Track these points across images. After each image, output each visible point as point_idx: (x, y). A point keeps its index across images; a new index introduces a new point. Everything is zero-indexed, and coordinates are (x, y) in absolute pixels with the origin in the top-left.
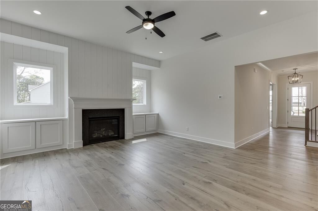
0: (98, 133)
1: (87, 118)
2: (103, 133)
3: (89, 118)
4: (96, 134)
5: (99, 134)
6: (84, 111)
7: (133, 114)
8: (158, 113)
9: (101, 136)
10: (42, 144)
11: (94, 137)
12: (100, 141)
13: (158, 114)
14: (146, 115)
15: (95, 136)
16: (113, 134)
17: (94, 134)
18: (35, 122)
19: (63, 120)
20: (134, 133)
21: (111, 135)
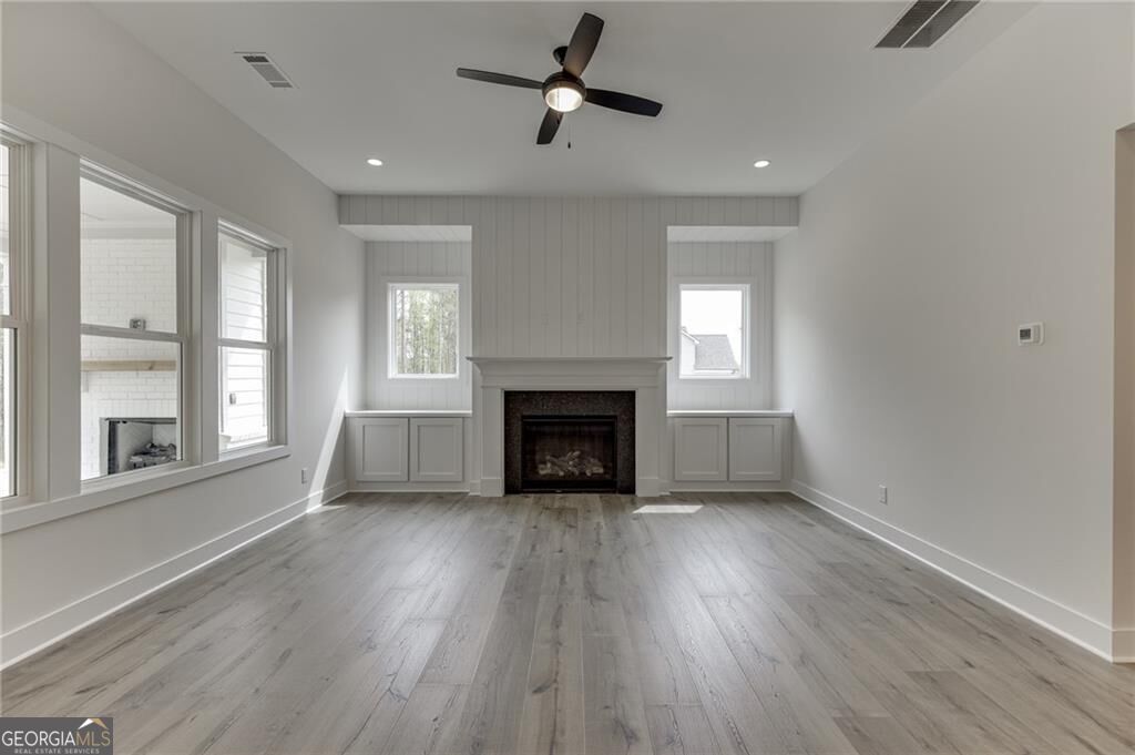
0: (553, 464)
1: (518, 415)
2: (568, 464)
3: (523, 417)
4: (549, 465)
5: (559, 466)
6: (511, 397)
7: (668, 412)
8: (791, 411)
9: (562, 474)
10: (421, 473)
11: (542, 472)
12: (559, 488)
13: (792, 418)
14: (728, 418)
15: (545, 470)
16: (601, 471)
17: (542, 466)
18: (409, 418)
19: (464, 417)
20: (677, 478)
21: (593, 474)
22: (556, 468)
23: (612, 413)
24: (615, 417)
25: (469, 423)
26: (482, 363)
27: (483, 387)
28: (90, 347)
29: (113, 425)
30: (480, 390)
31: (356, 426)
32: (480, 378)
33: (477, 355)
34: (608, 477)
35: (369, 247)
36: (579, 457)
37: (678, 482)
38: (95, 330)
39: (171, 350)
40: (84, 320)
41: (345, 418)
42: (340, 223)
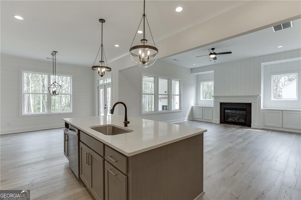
2: (236, 119)
3: (224, 108)
6: (221, 104)
9: (234, 121)
10: (204, 118)
14: (283, 111)
16: (244, 121)
17: (229, 119)
18: (202, 107)
19: (212, 108)
20: (265, 125)
21: (241, 122)
22: (232, 119)
23: (245, 108)
24: (246, 109)
25: (213, 108)
26: (215, 97)
27: (216, 102)
28: (160, 96)
29: (163, 106)
30: (215, 102)
31: (194, 108)
32: (215, 100)
33: (215, 95)
34: (245, 123)
35: (197, 76)
36: (239, 118)
37: (265, 126)
38: (160, 95)
39: (167, 96)
40: (159, 93)
41: (192, 107)
42: (191, 73)
